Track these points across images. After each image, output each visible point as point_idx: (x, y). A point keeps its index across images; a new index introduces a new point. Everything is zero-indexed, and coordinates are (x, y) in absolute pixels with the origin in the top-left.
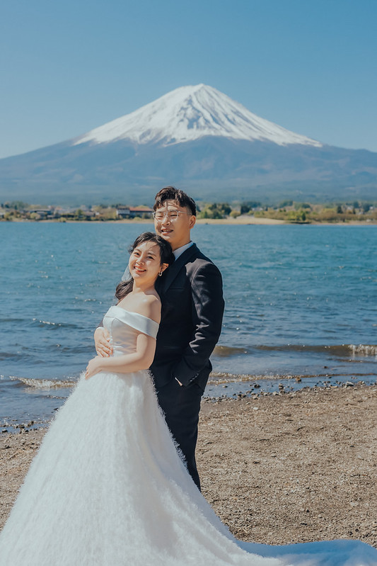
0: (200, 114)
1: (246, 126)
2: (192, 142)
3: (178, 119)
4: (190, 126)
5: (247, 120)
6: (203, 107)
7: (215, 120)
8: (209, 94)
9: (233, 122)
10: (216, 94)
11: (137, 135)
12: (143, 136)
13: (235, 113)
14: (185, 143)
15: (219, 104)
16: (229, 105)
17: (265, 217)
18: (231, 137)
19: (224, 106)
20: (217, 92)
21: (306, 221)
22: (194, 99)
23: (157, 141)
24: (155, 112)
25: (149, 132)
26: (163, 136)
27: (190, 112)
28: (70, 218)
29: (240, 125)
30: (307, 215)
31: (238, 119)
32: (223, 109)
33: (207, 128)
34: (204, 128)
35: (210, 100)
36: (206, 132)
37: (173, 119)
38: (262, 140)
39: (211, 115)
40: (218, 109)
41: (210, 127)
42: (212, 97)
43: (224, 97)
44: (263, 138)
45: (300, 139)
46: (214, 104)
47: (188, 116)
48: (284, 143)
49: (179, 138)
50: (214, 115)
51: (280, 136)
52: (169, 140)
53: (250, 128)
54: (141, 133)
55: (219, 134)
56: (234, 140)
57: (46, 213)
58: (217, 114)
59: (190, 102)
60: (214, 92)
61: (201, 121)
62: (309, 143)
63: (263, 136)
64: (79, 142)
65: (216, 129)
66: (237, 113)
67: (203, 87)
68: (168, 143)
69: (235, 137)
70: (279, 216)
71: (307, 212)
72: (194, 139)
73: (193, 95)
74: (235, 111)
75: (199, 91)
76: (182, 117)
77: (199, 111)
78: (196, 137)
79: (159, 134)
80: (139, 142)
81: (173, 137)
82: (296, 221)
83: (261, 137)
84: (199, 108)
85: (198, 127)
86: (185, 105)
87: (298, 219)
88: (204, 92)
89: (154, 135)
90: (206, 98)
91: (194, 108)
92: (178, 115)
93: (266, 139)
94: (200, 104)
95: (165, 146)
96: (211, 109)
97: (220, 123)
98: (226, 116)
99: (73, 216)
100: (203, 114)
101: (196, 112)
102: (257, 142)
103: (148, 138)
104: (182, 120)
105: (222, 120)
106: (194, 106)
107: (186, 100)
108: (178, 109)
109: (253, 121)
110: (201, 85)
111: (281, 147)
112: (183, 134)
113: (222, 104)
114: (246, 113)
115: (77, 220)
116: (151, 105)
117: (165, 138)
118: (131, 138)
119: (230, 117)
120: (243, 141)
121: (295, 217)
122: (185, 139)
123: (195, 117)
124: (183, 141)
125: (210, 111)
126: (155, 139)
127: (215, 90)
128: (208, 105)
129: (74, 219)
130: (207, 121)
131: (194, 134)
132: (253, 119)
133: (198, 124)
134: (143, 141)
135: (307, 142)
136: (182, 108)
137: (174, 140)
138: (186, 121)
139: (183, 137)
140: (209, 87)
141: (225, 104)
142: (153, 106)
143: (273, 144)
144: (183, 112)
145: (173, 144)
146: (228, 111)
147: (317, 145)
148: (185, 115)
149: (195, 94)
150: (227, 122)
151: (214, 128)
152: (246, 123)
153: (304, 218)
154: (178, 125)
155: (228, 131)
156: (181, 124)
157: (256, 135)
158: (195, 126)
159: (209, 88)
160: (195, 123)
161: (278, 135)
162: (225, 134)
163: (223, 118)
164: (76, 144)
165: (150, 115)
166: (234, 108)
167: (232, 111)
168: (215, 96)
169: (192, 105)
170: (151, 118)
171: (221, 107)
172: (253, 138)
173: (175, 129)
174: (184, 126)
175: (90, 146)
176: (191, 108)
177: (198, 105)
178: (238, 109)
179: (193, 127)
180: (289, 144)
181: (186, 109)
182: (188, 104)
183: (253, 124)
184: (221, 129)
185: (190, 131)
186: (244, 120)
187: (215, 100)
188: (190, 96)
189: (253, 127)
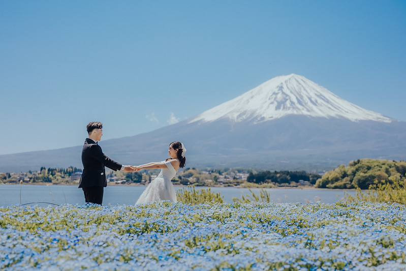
0: (288, 98)
1: (326, 106)
2: (277, 120)
3: (269, 102)
4: (278, 108)
5: (328, 102)
6: (291, 92)
7: (299, 102)
8: (297, 81)
9: (315, 103)
10: (304, 82)
11: (236, 115)
12: (240, 116)
13: (318, 96)
14: (271, 121)
15: (305, 90)
16: (314, 89)
18: (310, 116)
19: (309, 91)
22: (285, 86)
23: (250, 120)
24: (252, 97)
25: (244, 113)
26: (255, 116)
27: (280, 96)
29: (321, 105)
31: (320, 101)
32: (308, 93)
33: (291, 109)
34: (289, 108)
35: (297, 86)
36: (289, 112)
37: (266, 102)
38: (337, 117)
39: (297, 98)
40: (304, 93)
41: (294, 108)
42: (300, 84)
43: (311, 83)
44: (339, 116)
45: (373, 116)
46: (301, 89)
47: (277, 99)
48: (356, 120)
49: (268, 117)
50: (299, 98)
52: (259, 119)
53: (329, 108)
54: (238, 114)
55: (301, 113)
56: (313, 118)
58: (302, 97)
59: (281, 88)
60: (302, 80)
61: (288, 103)
62: (380, 120)
64: (192, 121)
65: (299, 109)
66: (321, 96)
67: (293, 76)
68: (259, 121)
69: (313, 115)
72: (279, 118)
73: (284, 83)
74: (318, 94)
75: (290, 79)
76: (273, 100)
77: (287, 95)
78: (281, 116)
79: (253, 113)
80: (236, 121)
81: (262, 116)
83: (337, 115)
84: (288, 92)
85: (284, 108)
86: (276, 91)
88: (294, 80)
89: (248, 116)
90: (295, 84)
91: (283, 93)
92: (269, 99)
93: (342, 117)
95: (255, 123)
96: (298, 93)
97: (303, 104)
98: (310, 99)
100: (290, 97)
101: (285, 96)
102: (332, 119)
103: (244, 117)
104: (272, 103)
105: (306, 102)
106: (284, 91)
107: (277, 87)
108: (270, 94)
109: (333, 102)
110: (292, 75)
111: (354, 123)
112: (271, 113)
113: (307, 89)
114: (328, 95)
116: (251, 91)
117: (256, 118)
118: (230, 117)
119: (313, 99)
120: (320, 119)
122: (272, 117)
123: (284, 100)
125: (297, 95)
126: (249, 117)
127: (304, 78)
128: (296, 91)
130: (292, 103)
131: (281, 113)
132: (334, 100)
133: (284, 105)
134: (240, 120)
135: (378, 118)
136: (274, 93)
137: (263, 118)
138: (276, 103)
140: (299, 76)
141: (311, 88)
142: (252, 93)
143: (347, 121)
144: (274, 96)
145: (262, 122)
146: (312, 94)
147: (387, 121)
148: (275, 98)
149: (286, 82)
150: (310, 104)
151: (297, 108)
152: (326, 104)
154: (268, 107)
155: (308, 111)
156: (271, 105)
157: (333, 114)
158: (282, 107)
159: (300, 78)
160: (282, 105)
161: (354, 113)
162: (305, 112)
164: (189, 123)
165: (248, 100)
166: (317, 91)
167: (316, 94)
168: (302, 83)
169: (282, 91)
170: (248, 102)
171: (307, 91)
172: (329, 116)
173: (265, 110)
174: (273, 107)
175: (199, 124)
176: (281, 93)
177: (288, 90)
178: (322, 93)
179: (280, 108)
180: (361, 121)
181: (277, 94)
182: (279, 90)
183: (332, 105)
184: (303, 109)
185: (277, 112)
186: (325, 101)
187: (302, 86)
188: (282, 83)
189: (332, 108)
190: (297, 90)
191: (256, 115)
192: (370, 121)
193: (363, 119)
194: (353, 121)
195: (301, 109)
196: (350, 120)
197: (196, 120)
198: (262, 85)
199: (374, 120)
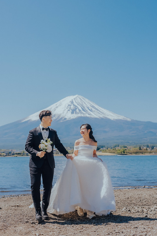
0: (77, 107)
1: (97, 112)
2: (73, 120)
3: (67, 110)
4: (72, 113)
5: (97, 110)
6: (78, 104)
7: (83, 110)
8: (80, 99)
9: (91, 110)
13: (92, 107)
14: (70, 120)
15: (85, 103)
16: (89, 103)
17: (107, 152)
18: (90, 117)
19: (87, 104)
20: (84, 98)
21: (125, 154)
22: (74, 101)
23: (58, 119)
24: (57, 107)
27: (72, 107)
28: (19, 155)
29: (95, 112)
30: (125, 151)
31: (93, 109)
32: (87, 105)
33: (80, 114)
34: (79, 113)
35: (81, 101)
36: (79, 115)
37: (65, 110)
39: (81, 108)
40: (85, 105)
41: (81, 113)
42: (82, 100)
43: (87, 100)
44: (105, 117)
45: (121, 117)
46: (83, 103)
47: (71, 108)
48: (114, 119)
49: (68, 118)
51: (112, 116)
53: (99, 113)
55: (85, 116)
56: (92, 118)
57: (8, 153)
58: (84, 107)
59: (72, 102)
61: (77, 110)
62: (125, 119)
63: (105, 116)
64: (24, 121)
65: (84, 114)
66: (93, 107)
68: (63, 120)
69: (92, 117)
70: (113, 152)
71: (125, 150)
73: (73, 99)
74: (92, 106)
75: (76, 98)
76: (69, 109)
77: (76, 106)
78: (75, 117)
79: (59, 116)
81: (65, 118)
82: (120, 154)
83: (103, 117)
84: (76, 104)
85: (76, 113)
86: (70, 104)
87: (121, 153)
88: (78, 98)
89: (57, 117)
91: (74, 105)
92: (67, 108)
93: (106, 118)
94: (77, 103)
95: (62, 121)
96: (81, 105)
97: (86, 111)
98: (88, 108)
99: (20, 154)
100: (78, 108)
101: (75, 107)
102: (102, 119)
105: (87, 110)
106: (74, 104)
107: (70, 102)
108: (67, 105)
110: (77, 95)
112: (69, 116)
114: (96, 106)
115: (22, 155)
116: (55, 104)
117: (62, 118)
119: (89, 108)
120: (96, 119)
121: (120, 152)
122: (70, 118)
123: (75, 109)
124: (70, 119)
125: (81, 106)
127: (83, 97)
129: (21, 155)
130: (80, 110)
131: (74, 116)
132: (100, 109)
133: (76, 112)
136: (69, 105)
137: (65, 119)
138: (71, 110)
139: (70, 117)
141: (87, 103)
142: (56, 105)
143: (109, 120)
144: (69, 107)
146: (89, 106)
147: (129, 120)
148: (70, 108)
149: (74, 99)
150: (88, 111)
151: (83, 113)
152: (97, 111)
153: (124, 153)
154: (67, 112)
155: (89, 114)
156: (69, 112)
157: (101, 116)
158: (75, 113)
159: (80, 96)
162: (88, 115)
163: (87, 109)
164: (22, 122)
165: (55, 109)
166: (91, 104)
167: (91, 106)
168: (83, 100)
169: (73, 104)
170: (55, 110)
171: (86, 104)
172: (100, 117)
173: (66, 114)
174: (70, 112)
175: (29, 122)
176: (73, 105)
177: (76, 103)
178: (93, 105)
179: (74, 113)
180: (116, 120)
181: (71, 105)
182: (71, 103)
183: (100, 111)
184: (86, 114)
185: (73, 115)
186: (96, 110)
187: (83, 101)
188: (72, 100)
189: (100, 113)
190: (81, 103)
191: (61, 117)
192: (121, 120)
193: (117, 119)
194: (112, 120)
195: (85, 113)
196: (111, 120)
197: (26, 120)
198: (61, 100)
199: (122, 119)
